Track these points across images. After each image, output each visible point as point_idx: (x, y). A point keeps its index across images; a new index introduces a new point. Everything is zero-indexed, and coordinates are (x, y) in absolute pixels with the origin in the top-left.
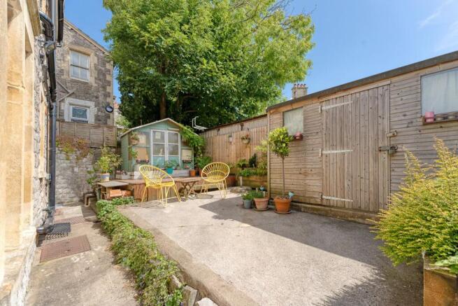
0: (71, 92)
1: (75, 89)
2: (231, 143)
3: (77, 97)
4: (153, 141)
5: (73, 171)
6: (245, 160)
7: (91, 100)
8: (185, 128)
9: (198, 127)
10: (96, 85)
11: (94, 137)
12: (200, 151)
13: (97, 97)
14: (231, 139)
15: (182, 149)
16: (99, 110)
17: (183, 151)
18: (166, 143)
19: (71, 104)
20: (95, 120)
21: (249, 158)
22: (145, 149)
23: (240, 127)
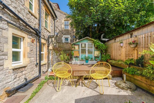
0: (64, 33)
1: (65, 32)
2: (122, 47)
3: (66, 35)
4: (81, 48)
5: (58, 59)
6: (132, 59)
7: (69, 35)
8: (95, 40)
9: (104, 39)
10: (71, 30)
11: (66, 47)
12: (104, 51)
13: (71, 34)
14: (122, 45)
15: (94, 51)
16: (71, 38)
17: (95, 51)
18: (87, 49)
19: (64, 37)
20: (70, 41)
21: (136, 58)
22: (78, 52)
23: (130, 35)
